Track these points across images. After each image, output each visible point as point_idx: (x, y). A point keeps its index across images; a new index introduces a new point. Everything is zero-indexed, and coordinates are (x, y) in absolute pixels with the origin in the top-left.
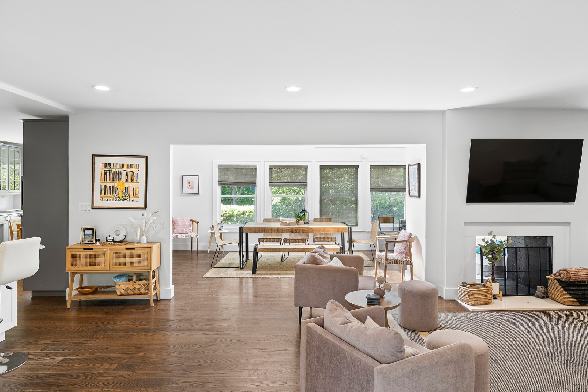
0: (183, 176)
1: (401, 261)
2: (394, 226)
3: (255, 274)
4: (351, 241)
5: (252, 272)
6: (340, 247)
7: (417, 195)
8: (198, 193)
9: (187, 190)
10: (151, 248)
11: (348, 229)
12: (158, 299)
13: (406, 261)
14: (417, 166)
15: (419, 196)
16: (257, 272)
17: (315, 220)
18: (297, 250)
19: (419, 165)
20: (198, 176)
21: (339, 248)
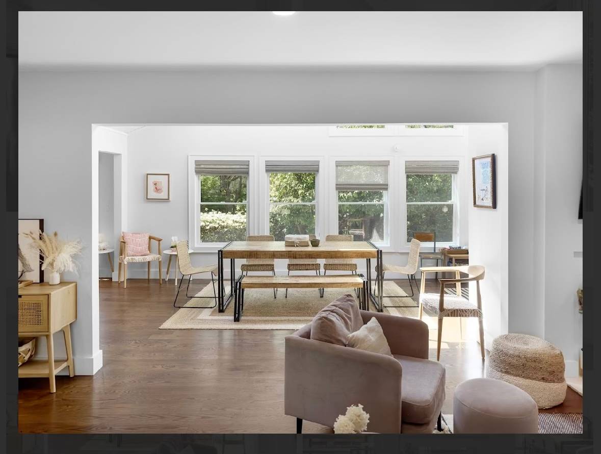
0: (147, 174)
1: (464, 312)
2: (435, 246)
3: (238, 321)
4: (380, 268)
5: (233, 318)
6: (364, 282)
7: (491, 204)
8: (168, 199)
9: (152, 194)
10: (48, 295)
11: (376, 254)
12: (71, 376)
13: (473, 312)
14: (489, 160)
15: (494, 206)
16: (242, 318)
17: (330, 238)
18: (301, 285)
19: (494, 158)
20: (168, 175)
21: (362, 282)
